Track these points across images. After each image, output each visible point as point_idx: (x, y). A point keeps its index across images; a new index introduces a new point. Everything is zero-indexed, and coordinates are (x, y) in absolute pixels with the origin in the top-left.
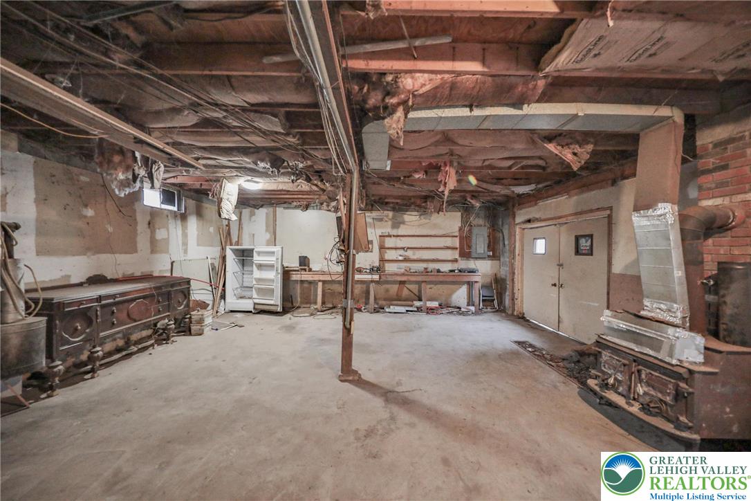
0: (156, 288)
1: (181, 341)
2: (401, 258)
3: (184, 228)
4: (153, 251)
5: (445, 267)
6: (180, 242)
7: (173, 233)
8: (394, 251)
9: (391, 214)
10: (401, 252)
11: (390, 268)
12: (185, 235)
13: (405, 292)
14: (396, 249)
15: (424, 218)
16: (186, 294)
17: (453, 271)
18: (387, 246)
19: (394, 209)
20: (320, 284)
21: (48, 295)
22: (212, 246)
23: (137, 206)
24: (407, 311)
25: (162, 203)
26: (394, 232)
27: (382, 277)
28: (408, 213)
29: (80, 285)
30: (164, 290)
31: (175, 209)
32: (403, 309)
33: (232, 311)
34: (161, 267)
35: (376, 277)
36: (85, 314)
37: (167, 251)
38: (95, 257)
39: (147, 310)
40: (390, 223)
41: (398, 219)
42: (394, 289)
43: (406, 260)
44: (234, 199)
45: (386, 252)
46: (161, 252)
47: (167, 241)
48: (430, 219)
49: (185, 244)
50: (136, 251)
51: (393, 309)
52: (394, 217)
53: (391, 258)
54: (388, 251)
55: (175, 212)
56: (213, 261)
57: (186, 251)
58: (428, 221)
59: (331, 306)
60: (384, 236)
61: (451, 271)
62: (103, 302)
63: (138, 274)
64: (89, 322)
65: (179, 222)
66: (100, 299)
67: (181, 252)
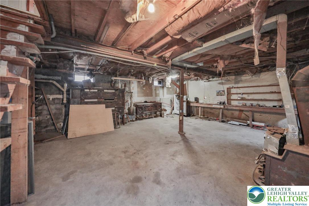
0: (154, 104)
1: (160, 118)
2: (239, 98)
3: (163, 90)
4: (156, 96)
5: (270, 104)
6: (162, 94)
7: (161, 91)
8: (236, 95)
9: (233, 77)
10: (240, 96)
11: (234, 103)
12: (163, 92)
13: (243, 116)
14: (237, 94)
15: (255, 77)
16: (161, 106)
17: (275, 106)
18: (232, 92)
19: (235, 75)
20: (200, 108)
21: (137, 104)
22: (171, 94)
23: (153, 86)
24: (240, 125)
25: (158, 84)
26: (236, 86)
27: (225, 107)
28: (244, 75)
29: (143, 103)
30: (155, 105)
31: (161, 85)
32: (237, 123)
33: (175, 114)
34: (158, 100)
35: (222, 107)
36: (141, 108)
37: (159, 96)
38: (145, 97)
39: (152, 109)
40: (233, 82)
41: (238, 79)
42: (237, 113)
43: (243, 99)
44: (170, 81)
45: (232, 96)
46: (158, 96)
47: (159, 93)
48: (259, 77)
49: (163, 94)
50: (152, 96)
51: (232, 122)
52: (235, 79)
53: (234, 98)
54: (232, 95)
55: (161, 86)
56: (171, 99)
57: (163, 96)
58: (258, 78)
59: (207, 117)
60: (230, 88)
61: (274, 106)
62: (144, 106)
63: (153, 101)
64: (142, 109)
65: (162, 89)
66: (143, 105)
67: (162, 96)
